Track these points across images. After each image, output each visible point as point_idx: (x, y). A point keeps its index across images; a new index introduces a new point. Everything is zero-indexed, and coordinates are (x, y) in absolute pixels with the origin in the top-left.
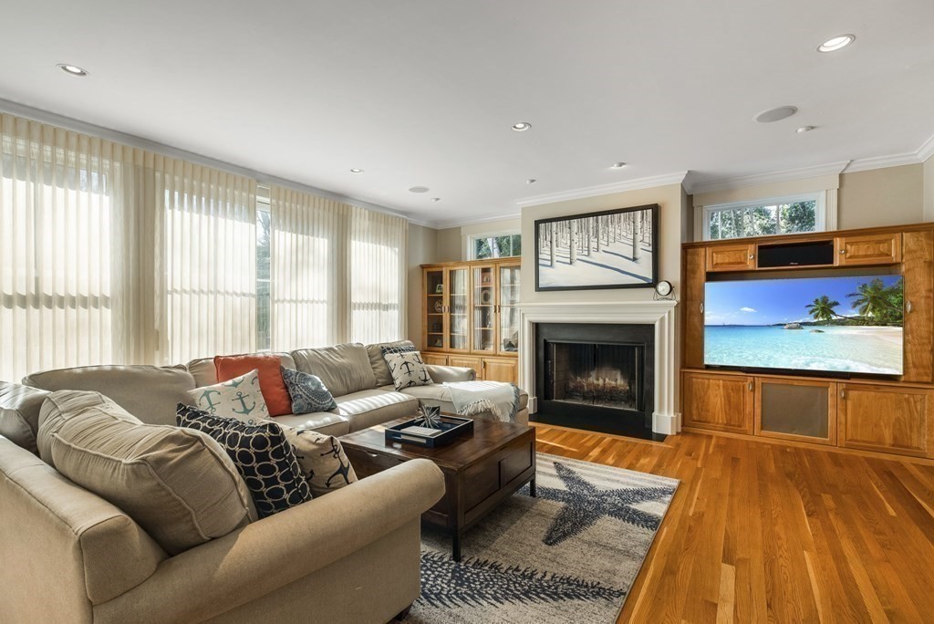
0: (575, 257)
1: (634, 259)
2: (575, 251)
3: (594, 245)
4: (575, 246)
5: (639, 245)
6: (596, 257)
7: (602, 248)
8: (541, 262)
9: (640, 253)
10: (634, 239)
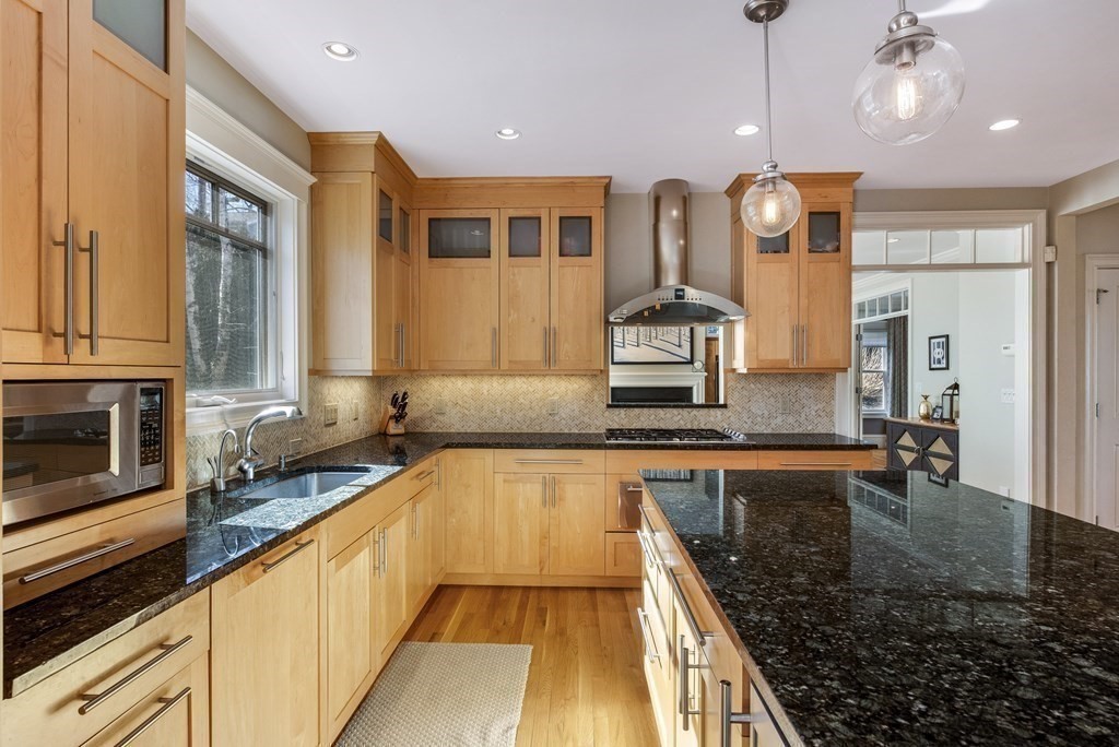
0: (641, 342)
1: (680, 346)
2: (641, 338)
3: (654, 335)
4: (641, 335)
5: (683, 338)
6: (655, 343)
7: (659, 337)
8: (615, 343)
9: (683, 343)
10: (680, 334)
